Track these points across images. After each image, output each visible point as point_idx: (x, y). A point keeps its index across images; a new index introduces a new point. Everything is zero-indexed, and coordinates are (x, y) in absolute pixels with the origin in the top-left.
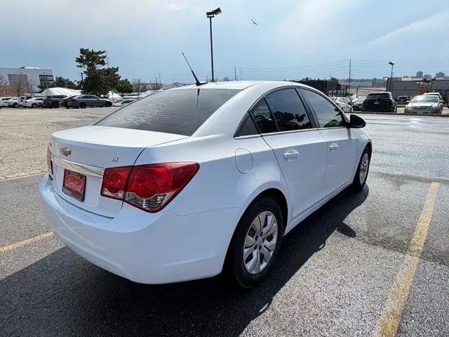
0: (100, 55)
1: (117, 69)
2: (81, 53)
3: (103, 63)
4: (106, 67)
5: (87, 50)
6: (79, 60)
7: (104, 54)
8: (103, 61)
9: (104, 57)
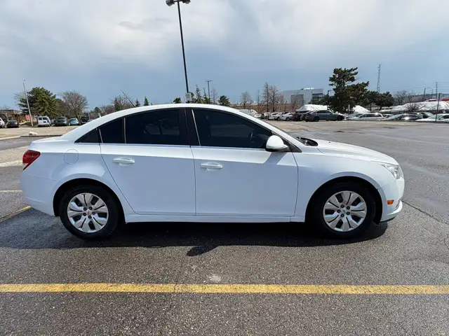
0: (353, 72)
1: (367, 84)
2: (334, 72)
3: (353, 79)
4: (355, 83)
5: (340, 69)
6: (332, 79)
7: (356, 71)
8: (353, 77)
9: (356, 74)
